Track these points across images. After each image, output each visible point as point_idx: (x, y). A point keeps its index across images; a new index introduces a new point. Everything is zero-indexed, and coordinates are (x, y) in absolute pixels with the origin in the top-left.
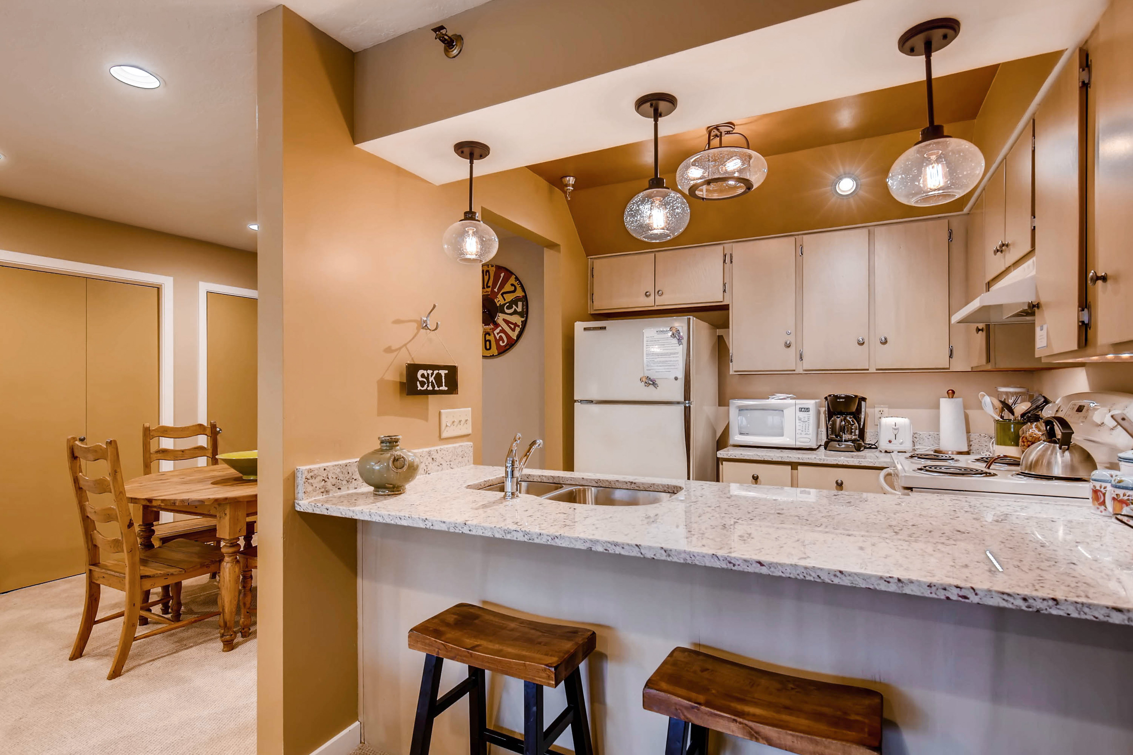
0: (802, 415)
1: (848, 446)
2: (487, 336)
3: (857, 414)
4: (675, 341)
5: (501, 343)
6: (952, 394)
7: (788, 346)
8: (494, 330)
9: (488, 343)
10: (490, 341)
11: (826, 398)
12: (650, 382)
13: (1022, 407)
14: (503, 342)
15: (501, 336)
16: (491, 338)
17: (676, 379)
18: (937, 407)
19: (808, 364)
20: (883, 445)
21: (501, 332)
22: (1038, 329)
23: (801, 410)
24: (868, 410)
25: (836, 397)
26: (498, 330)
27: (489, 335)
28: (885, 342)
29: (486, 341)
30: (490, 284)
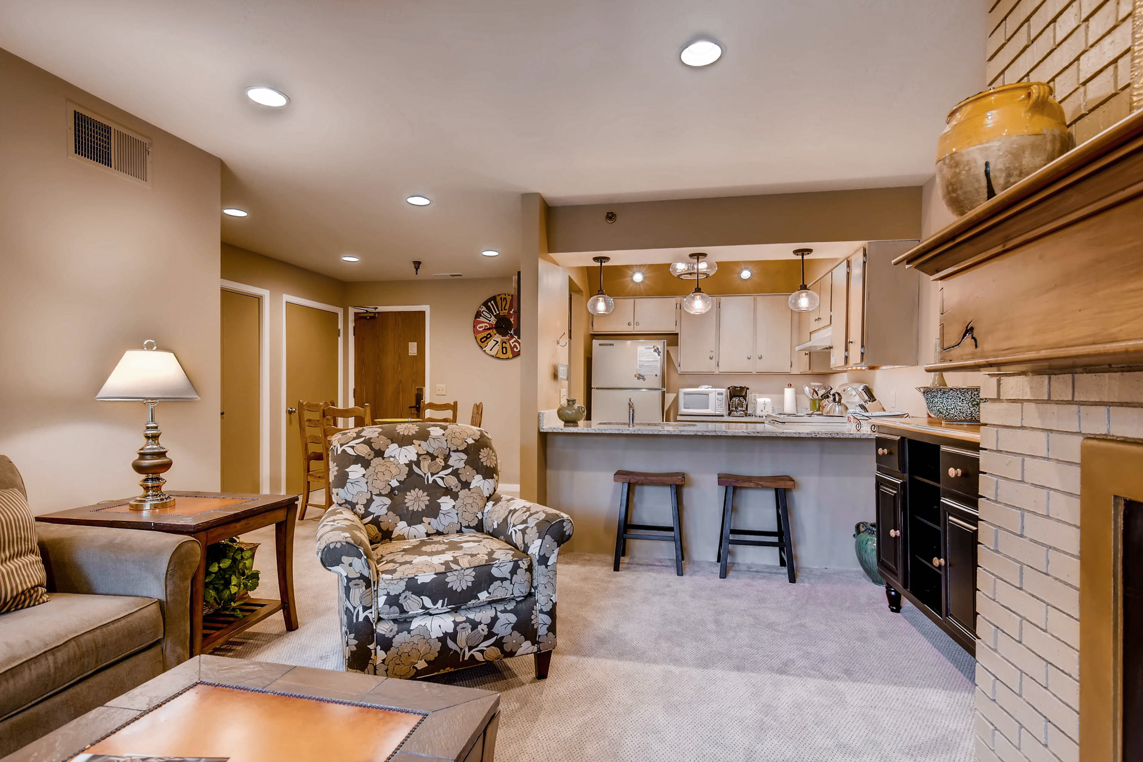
0: (720, 397)
1: (741, 414)
2: (504, 344)
3: (745, 397)
4: (656, 354)
5: (515, 349)
6: (790, 386)
7: (711, 358)
8: (509, 340)
9: (504, 349)
10: (506, 348)
11: (729, 388)
12: (640, 377)
13: (821, 392)
14: (517, 349)
15: (515, 345)
16: (507, 346)
17: (656, 375)
18: (783, 393)
19: (723, 368)
20: (759, 413)
21: (515, 341)
22: (832, 356)
23: (719, 394)
24: (750, 396)
25: (735, 387)
26: (513, 341)
27: (506, 343)
28: (760, 358)
29: (503, 348)
30: (507, 308)
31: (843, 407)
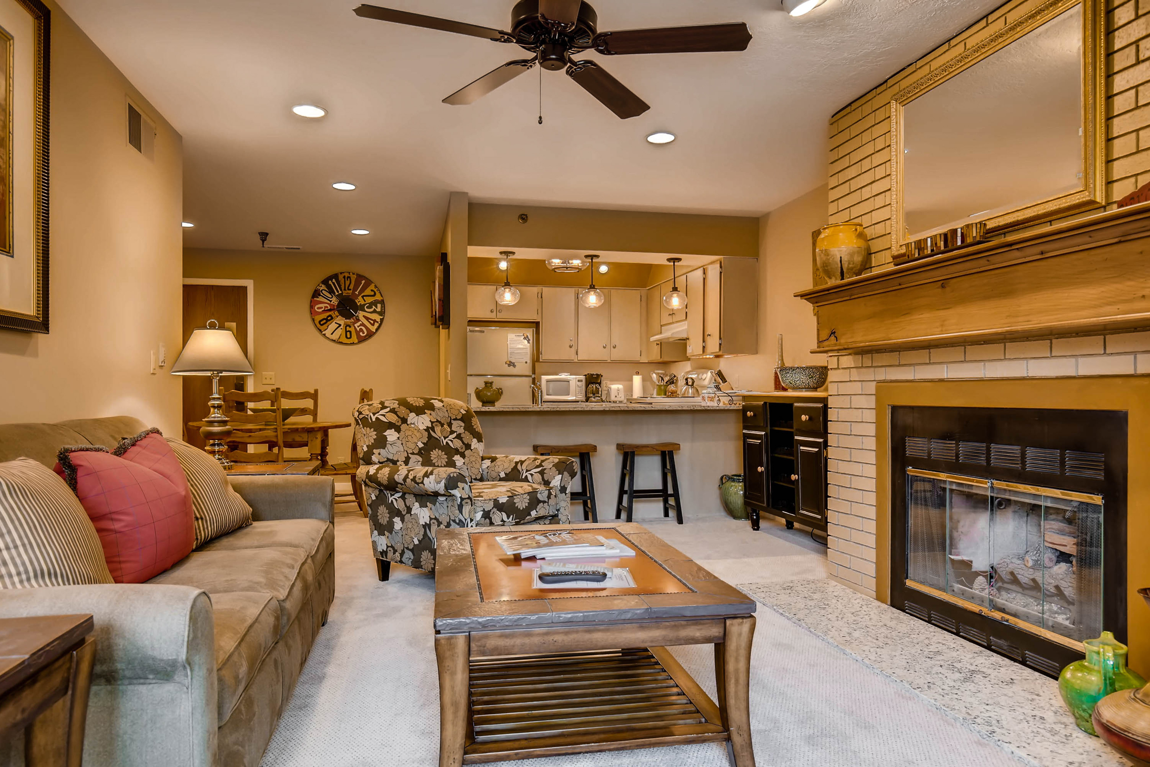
0: (579, 383)
1: (598, 399)
2: (348, 328)
3: (600, 384)
4: (526, 342)
5: (361, 334)
6: (638, 373)
7: (571, 347)
8: (354, 323)
9: (348, 333)
10: (350, 332)
11: (585, 375)
12: (511, 364)
13: (666, 379)
14: (363, 333)
15: (361, 329)
16: (352, 329)
17: (526, 362)
18: (631, 380)
19: (582, 356)
20: (613, 398)
21: (361, 325)
22: (688, 347)
23: (579, 381)
24: (605, 382)
25: (592, 375)
26: (358, 324)
27: (350, 327)
28: (614, 347)
29: (346, 332)
30: (351, 287)
31: (695, 390)
